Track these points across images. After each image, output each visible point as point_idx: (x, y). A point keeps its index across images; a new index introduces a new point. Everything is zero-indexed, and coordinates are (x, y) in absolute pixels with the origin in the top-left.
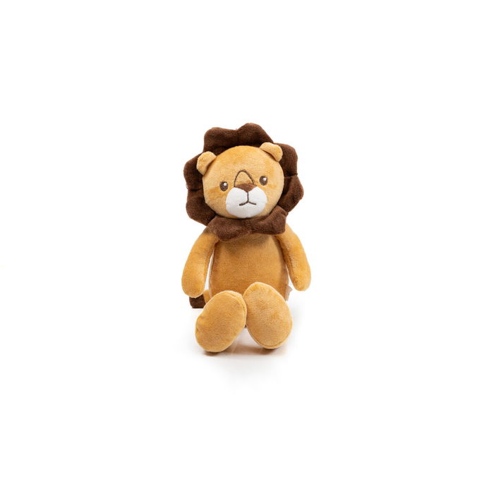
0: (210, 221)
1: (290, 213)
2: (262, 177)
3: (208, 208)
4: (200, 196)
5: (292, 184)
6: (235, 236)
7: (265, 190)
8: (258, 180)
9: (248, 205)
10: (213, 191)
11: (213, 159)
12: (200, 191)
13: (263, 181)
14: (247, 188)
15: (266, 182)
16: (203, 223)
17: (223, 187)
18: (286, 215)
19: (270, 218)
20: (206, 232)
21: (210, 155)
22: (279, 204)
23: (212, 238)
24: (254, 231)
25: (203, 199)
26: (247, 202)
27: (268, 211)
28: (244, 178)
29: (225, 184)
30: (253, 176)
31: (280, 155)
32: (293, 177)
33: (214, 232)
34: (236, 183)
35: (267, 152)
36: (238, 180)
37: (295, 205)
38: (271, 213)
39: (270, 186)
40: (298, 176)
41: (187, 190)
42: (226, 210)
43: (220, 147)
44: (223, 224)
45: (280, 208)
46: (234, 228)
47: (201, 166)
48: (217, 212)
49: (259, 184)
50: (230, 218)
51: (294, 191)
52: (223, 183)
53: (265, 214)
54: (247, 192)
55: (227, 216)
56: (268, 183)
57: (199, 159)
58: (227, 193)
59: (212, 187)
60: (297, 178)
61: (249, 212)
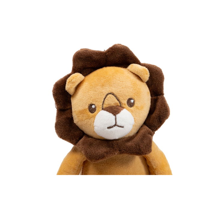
0: (78, 141)
1: (156, 132)
2: (130, 99)
3: (76, 128)
4: (69, 116)
5: (159, 104)
6: (102, 157)
7: (132, 112)
8: (125, 102)
9: (116, 128)
10: (82, 112)
11: (81, 80)
12: (69, 111)
13: (131, 104)
14: (114, 110)
15: (134, 103)
16: (72, 143)
17: (92, 109)
18: (152, 135)
19: (137, 139)
20: (74, 150)
21: (79, 76)
22: (146, 123)
23: (80, 157)
24: (121, 152)
25: (71, 119)
26: (115, 125)
27: (135, 131)
28: (111, 101)
29: (93, 107)
30: (121, 99)
31: (146, 76)
32: (159, 97)
33: (82, 152)
34: (105, 106)
35: (134, 74)
36: (106, 102)
37: (161, 125)
38: (138, 132)
39: (137, 107)
40: (165, 96)
41: (56, 109)
42: (94, 132)
43: (89, 68)
44: (91, 144)
45: (146, 128)
46: (102, 150)
47: (69, 87)
48: (85, 132)
49: (127, 106)
50: (99, 139)
51: (160, 111)
52: (91, 105)
53: (132, 134)
54: (115, 115)
55: (95, 136)
56: (136, 105)
57: (68, 80)
58: (95, 116)
59: (81, 108)
60: (163, 99)
61: (116, 134)
